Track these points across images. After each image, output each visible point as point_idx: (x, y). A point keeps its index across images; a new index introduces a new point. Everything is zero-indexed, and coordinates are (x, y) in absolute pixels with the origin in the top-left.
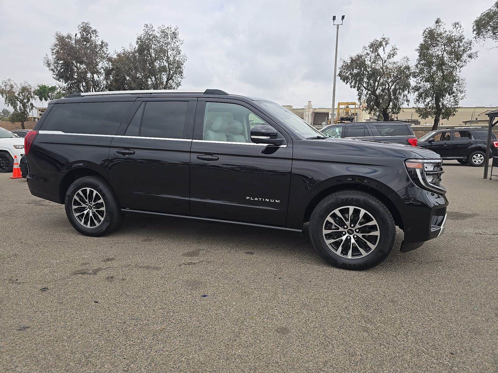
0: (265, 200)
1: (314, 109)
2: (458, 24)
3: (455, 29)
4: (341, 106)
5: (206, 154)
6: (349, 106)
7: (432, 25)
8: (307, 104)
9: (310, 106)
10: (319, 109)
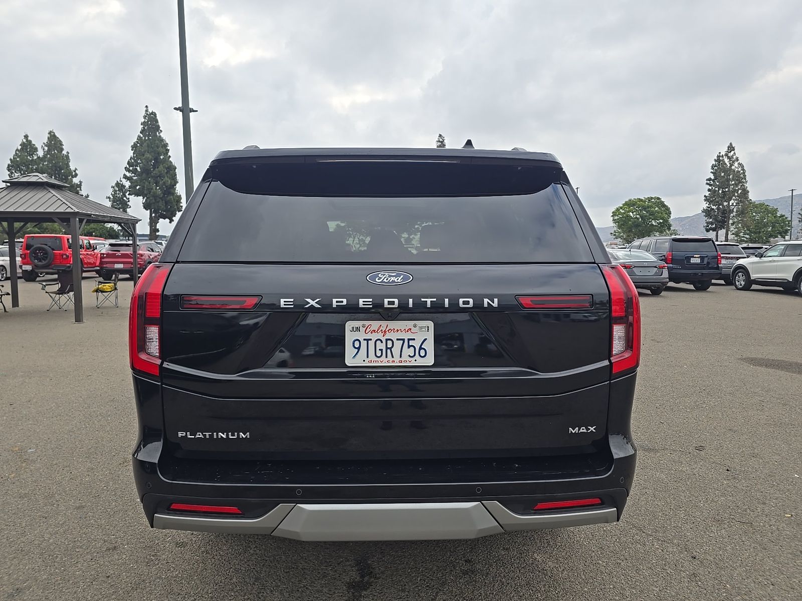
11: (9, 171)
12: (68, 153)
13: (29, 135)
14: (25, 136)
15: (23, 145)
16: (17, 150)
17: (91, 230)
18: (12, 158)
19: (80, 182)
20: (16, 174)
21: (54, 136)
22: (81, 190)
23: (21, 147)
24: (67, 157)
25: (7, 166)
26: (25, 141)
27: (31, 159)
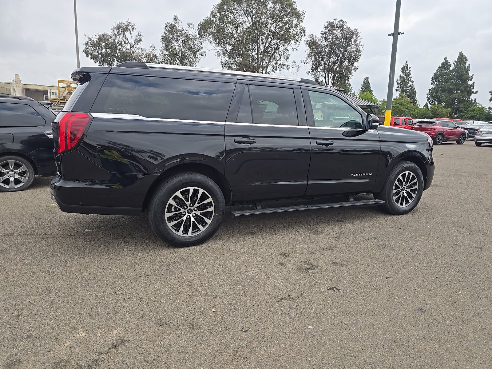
0: (363, 174)
1: (24, 84)
2: (191, 24)
3: (190, 28)
4: (61, 85)
5: (323, 139)
6: (71, 84)
7: (172, 21)
8: (14, 78)
9: (18, 81)
10: (29, 84)
11: (432, 81)
12: (469, 65)
13: (447, 57)
14: (445, 58)
15: (443, 64)
16: (439, 67)
17: (474, 115)
18: (435, 73)
19: (473, 83)
20: (436, 82)
21: (463, 55)
22: (474, 88)
23: (441, 65)
24: (469, 67)
25: (431, 78)
26: (444, 61)
27: (446, 72)
